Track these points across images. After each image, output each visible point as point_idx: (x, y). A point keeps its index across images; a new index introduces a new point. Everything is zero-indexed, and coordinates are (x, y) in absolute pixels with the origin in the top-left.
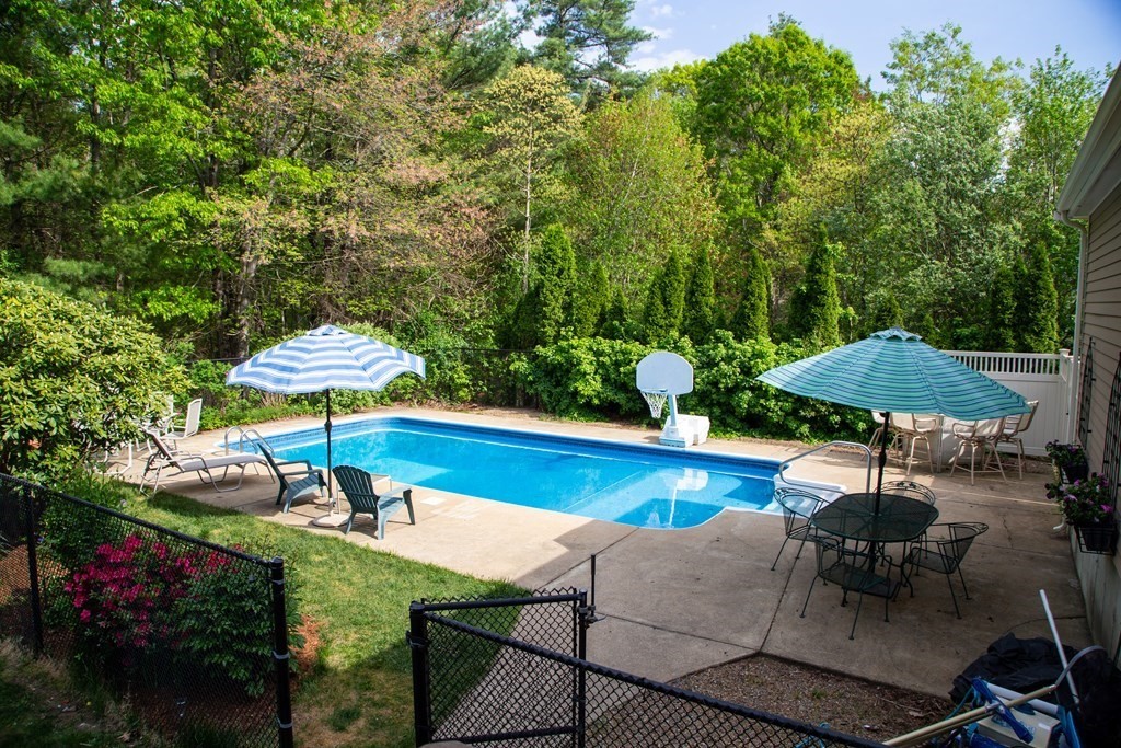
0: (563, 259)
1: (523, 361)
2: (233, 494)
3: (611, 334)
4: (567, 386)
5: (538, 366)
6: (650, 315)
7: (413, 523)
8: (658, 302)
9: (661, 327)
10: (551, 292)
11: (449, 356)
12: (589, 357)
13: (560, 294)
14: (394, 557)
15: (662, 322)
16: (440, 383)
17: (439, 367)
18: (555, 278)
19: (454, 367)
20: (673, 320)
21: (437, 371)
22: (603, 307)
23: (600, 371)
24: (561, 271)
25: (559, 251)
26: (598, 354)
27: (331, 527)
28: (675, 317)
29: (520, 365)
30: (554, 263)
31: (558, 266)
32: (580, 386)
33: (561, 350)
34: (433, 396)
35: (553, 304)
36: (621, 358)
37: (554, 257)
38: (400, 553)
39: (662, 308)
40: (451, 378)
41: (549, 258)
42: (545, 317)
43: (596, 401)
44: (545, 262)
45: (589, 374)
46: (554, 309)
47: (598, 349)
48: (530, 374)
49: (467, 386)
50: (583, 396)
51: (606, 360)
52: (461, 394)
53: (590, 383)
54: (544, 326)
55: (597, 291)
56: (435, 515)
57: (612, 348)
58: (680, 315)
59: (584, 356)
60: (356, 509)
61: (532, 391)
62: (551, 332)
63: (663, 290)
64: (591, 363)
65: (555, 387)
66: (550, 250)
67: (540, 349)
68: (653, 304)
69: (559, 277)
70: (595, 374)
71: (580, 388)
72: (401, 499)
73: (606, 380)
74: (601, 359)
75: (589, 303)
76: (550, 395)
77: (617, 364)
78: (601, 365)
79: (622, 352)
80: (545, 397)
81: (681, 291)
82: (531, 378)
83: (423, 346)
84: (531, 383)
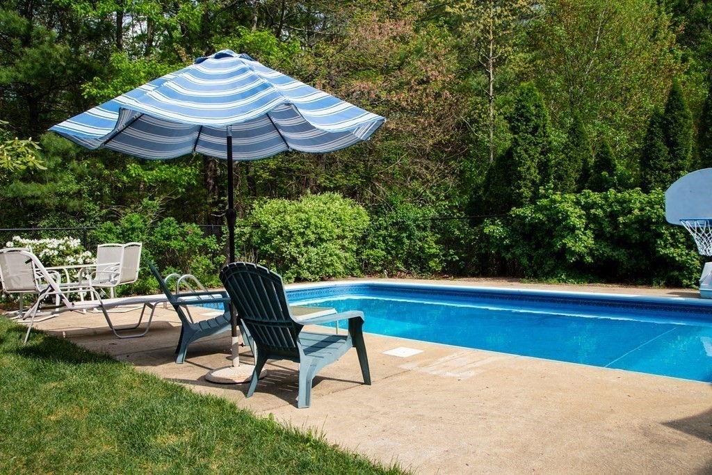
0: (538, 116)
1: (498, 225)
2: (135, 341)
3: (600, 187)
4: (551, 245)
5: (514, 230)
6: (649, 159)
7: (367, 381)
8: (660, 143)
9: (666, 171)
10: (526, 151)
11: (418, 226)
12: (577, 210)
13: (535, 152)
14: (318, 446)
15: (667, 165)
16: (410, 255)
17: (409, 237)
18: (530, 136)
19: (424, 237)
20: (679, 161)
21: (407, 241)
22: (585, 161)
23: (592, 226)
24: (536, 129)
25: (532, 108)
26: (587, 207)
27: (229, 384)
28: (684, 158)
29: (494, 229)
30: (528, 120)
31: (532, 124)
32: (569, 243)
33: (540, 209)
34: (403, 269)
35: (529, 163)
36: (617, 208)
37: (528, 115)
38: (331, 440)
39: (665, 149)
40: (421, 249)
41: (521, 115)
42: (520, 178)
43: (589, 259)
44: (518, 121)
45: (579, 229)
46: (529, 169)
47: (586, 203)
48: (505, 238)
49: (437, 256)
50: (573, 253)
51: (599, 212)
52: (432, 264)
53: (581, 240)
54: (519, 188)
55: (577, 145)
56: (405, 372)
57: (606, 198)
58: (690, 155)
59: (571, 209)
60: (265, 353)
61: (509, 256)
62: (527, 193)
63: (665, 127)
64: (580, 217)
65: (536, 249)
66: (523, 107)
67: (515, 211)
68: (653, 145)
69: (533, 135)
70: (585, 229)
71: (570, 245)
72: (345, 338)
73: (599, 236)
74: (592, 211)
75: (570, 158)
76: (530, 258)
77: (613, 216)
78: (592, 219)
79: (618, 202)
80: (525, 261)
81: (689, 128)
82: (507, 241)
83: (393, 218)
84: (507, 248)
